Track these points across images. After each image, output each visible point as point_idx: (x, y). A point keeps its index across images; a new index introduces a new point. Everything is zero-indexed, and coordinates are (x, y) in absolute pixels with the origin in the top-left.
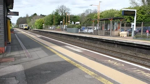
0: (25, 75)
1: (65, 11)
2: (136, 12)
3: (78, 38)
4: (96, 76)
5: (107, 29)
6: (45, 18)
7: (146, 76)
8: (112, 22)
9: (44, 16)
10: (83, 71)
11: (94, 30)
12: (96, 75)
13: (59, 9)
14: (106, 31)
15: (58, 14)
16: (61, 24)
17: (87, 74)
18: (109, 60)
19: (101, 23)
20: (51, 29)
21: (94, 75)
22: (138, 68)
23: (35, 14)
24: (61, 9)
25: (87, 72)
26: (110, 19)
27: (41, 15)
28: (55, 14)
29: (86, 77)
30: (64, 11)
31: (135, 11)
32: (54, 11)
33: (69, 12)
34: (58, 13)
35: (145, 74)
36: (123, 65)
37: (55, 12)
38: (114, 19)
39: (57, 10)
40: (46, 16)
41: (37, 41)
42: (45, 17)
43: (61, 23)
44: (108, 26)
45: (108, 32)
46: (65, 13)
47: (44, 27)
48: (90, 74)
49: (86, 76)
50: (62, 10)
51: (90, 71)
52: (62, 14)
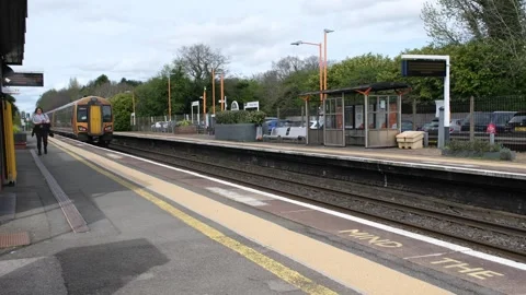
0: (65, 288)
1: (206, 65)
2: (448, 63)
3: (255, 160)
4: (306, 283)
5: (354, 125)
6: (136, 89)
7: (470, 277)
8: (370, 99)
9: (132, 84)
10: (265, 270)
11: (310, 130)
12: (307, 280)
13: (185, 59)
14: (351, 133)
15: (185, 77)
16: (195, 112)
17: (275, 278)
18: (355, 231)
19: (333, 103)
20: (160, 129)
21: (298, 281)
22: (449, 253)
23: (103, 79)
24: (193, 57)
25: (275, 273)
26: (364, 90)
27: (124, 80)
28: (171, 76)
29: (272, 288)
30: (202, 66)
31: (444, 62)
32: (167, 67)
33: (220, 67)
34: (181, 75)
35: (469, 270)
36: (399, 245)
37: (174, 71)
38: (376, 89)
39: (180, 64)
40: (141, 83)
41: (108, 174)
42: (138, 88)
43: (195, 107)
44: (357, 114)
45: (359, 134)
46: (208, 74)
47: (134, 122)
48: (286, 279)
49: (273, 285)
50: (195, 62)
51: (286, 269)
52: (198, 77)
